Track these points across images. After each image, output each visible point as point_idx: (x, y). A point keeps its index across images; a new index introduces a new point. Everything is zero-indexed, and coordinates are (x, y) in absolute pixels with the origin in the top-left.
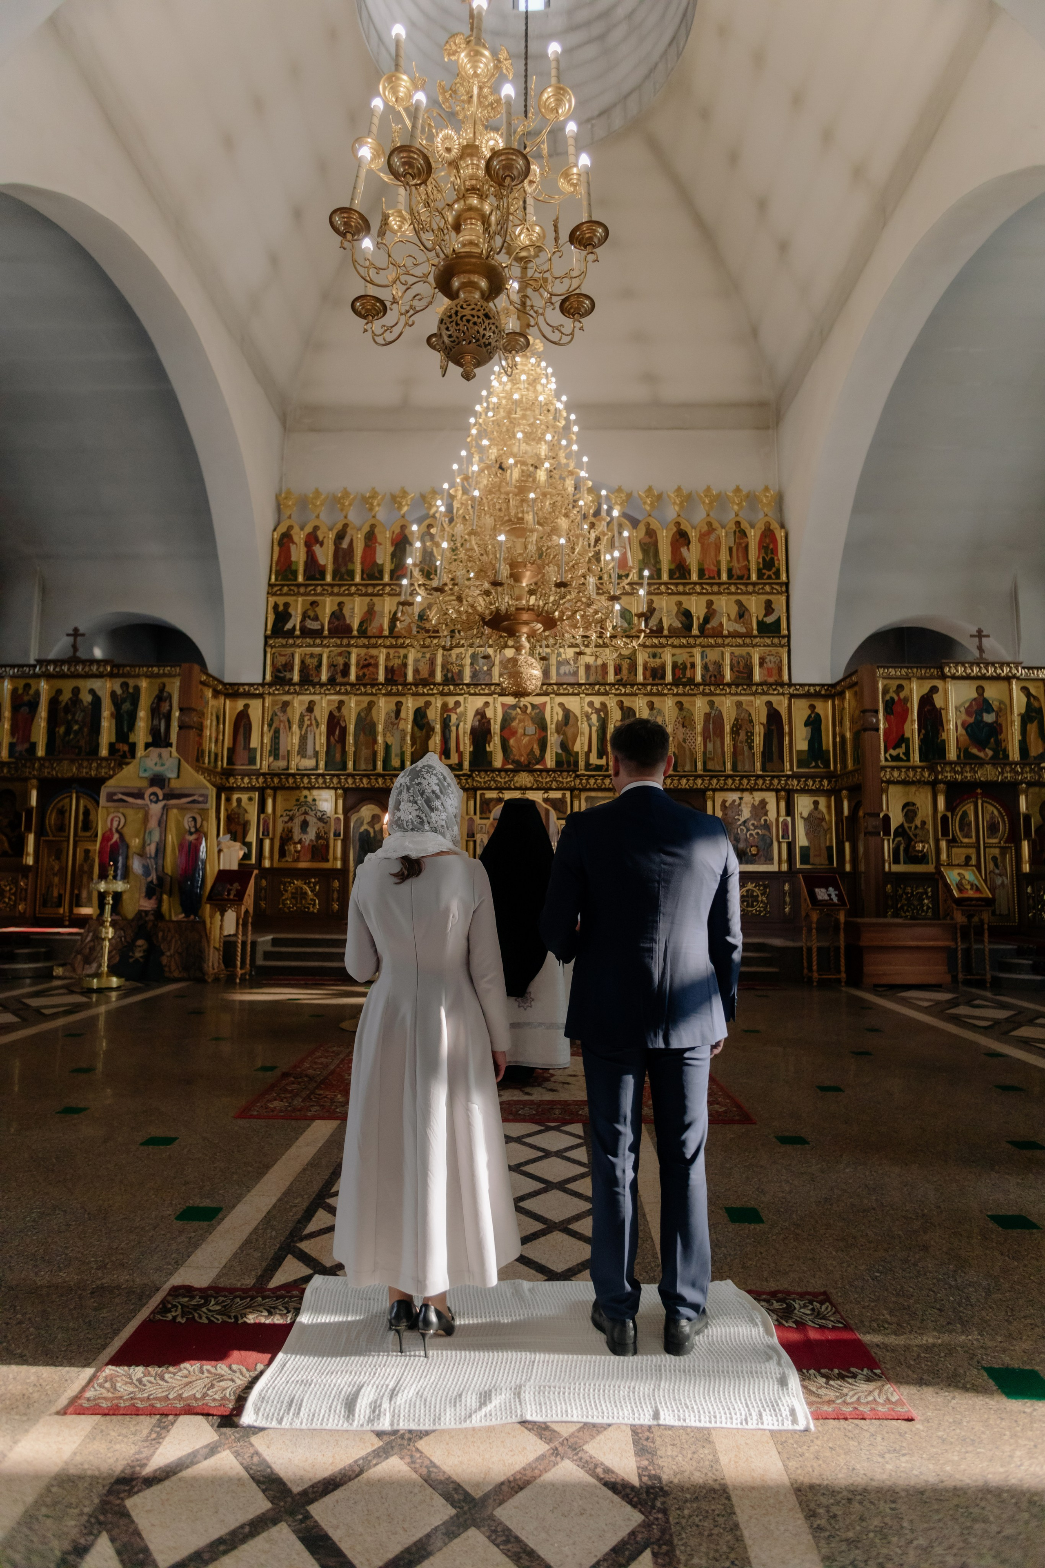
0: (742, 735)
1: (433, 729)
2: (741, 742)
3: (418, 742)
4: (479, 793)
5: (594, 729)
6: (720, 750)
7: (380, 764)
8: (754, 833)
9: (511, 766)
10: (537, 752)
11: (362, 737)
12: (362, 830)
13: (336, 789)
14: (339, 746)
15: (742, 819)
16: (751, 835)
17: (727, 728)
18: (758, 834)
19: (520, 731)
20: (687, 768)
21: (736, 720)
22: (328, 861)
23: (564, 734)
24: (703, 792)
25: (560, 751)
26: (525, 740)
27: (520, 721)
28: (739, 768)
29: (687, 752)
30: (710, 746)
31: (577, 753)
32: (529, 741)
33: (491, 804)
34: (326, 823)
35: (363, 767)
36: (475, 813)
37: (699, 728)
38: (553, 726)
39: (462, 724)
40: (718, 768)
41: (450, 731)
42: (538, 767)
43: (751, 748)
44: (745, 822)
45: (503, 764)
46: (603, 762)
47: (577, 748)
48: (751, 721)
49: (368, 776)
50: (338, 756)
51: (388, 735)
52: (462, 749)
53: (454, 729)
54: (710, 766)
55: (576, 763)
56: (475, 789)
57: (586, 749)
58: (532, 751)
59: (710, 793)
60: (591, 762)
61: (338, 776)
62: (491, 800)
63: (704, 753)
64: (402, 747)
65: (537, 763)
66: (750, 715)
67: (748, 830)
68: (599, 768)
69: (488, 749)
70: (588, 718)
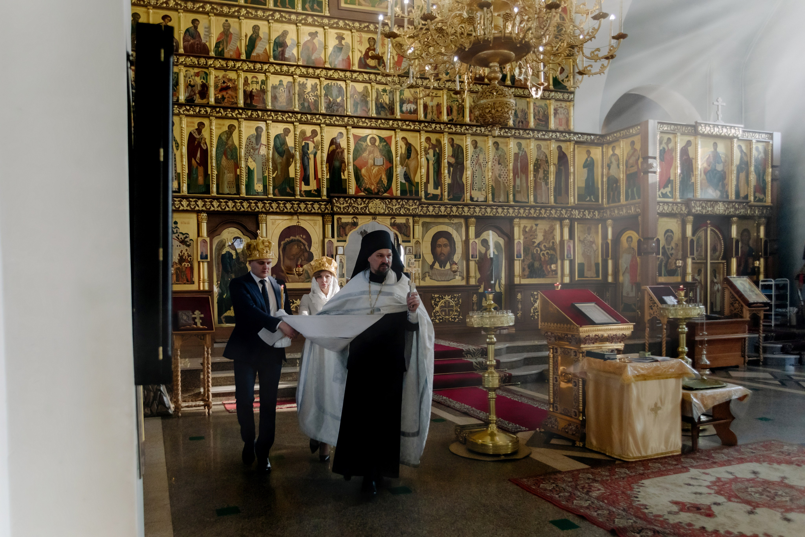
0: (541, 174)
1: (293, 156)
2: (540, 179)
3: (279, 167)
4: (336, 217)
5: (431, 162)
6: (525, 185)
7: (243, 188)
8: (545, 253)
9: (363, 194)
10: (385, 181)
11: (224, 161)
12: (224, 252)
13: (199, 212)
14: (201, 169)
15: (537, 242)
16: (543, 254)
17: (531, 167)
18: (547, 253)
19: (371, 162)
20: (502, 199)
21: (537, 160)
22: (193, 283)
23: (407, 166)
24: (511, 219)
25: (404, 181)
26: (375, 170)
27: (370, 153)
28: (539, 200)
29: (502, 185)
30: (518, 181)
31: (418, 183)
32: (378, 171)
33: (347, 228)
34: (189, 246)
35: (227, 191)
36: (333, 236)
37: (511, 166)
38: (398, 158)
39: (319, 153)
40: (524, 200)
41: (309, 159)
42: (385, 194)
43: (547, 184)
44: (539, 244)
45: (357, 192)
46: (438, 192)
47: (417, 179)
48: (547, 162)
49: (233, 199)
50: (201, 180)
51: (250, 160)
52: (320, 176)
53: (312, 156)
54: (518, 198)
55: (417, 192)
56: (333, 214)
57: (424, 180)
58: (381, 180)
59: (516, 221)
60: (429, 192)
61: (202, 198)
62: (347, 224)
63: (514, 187)
64: (263, 173)
65: (385, 192)
66: (546, 157)
67: (541, 250)
68: (435, 197)
69: (343, 177)
70: (427, 153)
